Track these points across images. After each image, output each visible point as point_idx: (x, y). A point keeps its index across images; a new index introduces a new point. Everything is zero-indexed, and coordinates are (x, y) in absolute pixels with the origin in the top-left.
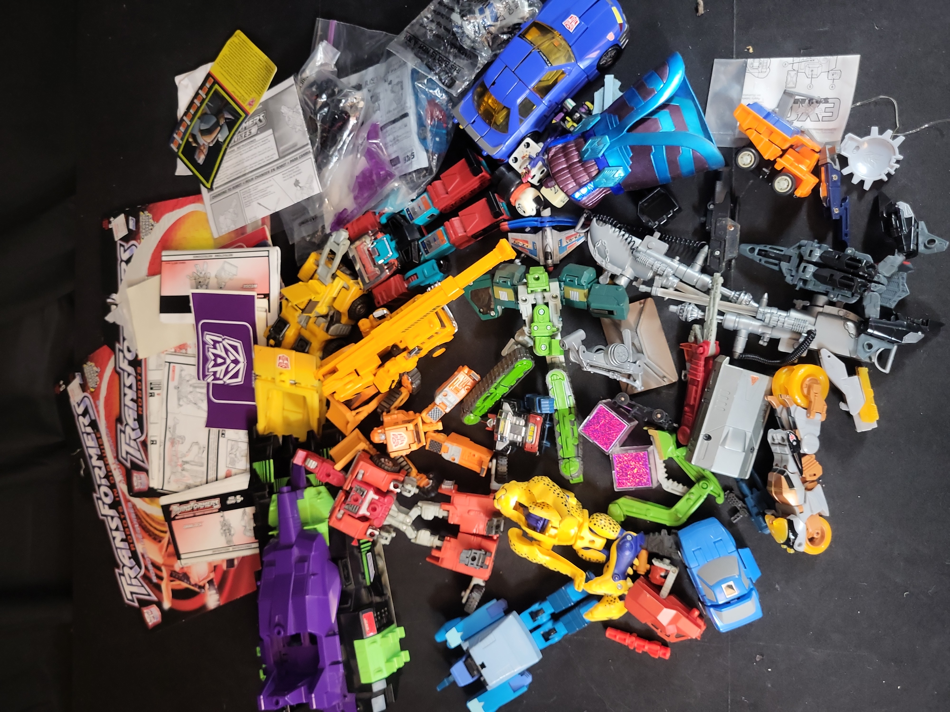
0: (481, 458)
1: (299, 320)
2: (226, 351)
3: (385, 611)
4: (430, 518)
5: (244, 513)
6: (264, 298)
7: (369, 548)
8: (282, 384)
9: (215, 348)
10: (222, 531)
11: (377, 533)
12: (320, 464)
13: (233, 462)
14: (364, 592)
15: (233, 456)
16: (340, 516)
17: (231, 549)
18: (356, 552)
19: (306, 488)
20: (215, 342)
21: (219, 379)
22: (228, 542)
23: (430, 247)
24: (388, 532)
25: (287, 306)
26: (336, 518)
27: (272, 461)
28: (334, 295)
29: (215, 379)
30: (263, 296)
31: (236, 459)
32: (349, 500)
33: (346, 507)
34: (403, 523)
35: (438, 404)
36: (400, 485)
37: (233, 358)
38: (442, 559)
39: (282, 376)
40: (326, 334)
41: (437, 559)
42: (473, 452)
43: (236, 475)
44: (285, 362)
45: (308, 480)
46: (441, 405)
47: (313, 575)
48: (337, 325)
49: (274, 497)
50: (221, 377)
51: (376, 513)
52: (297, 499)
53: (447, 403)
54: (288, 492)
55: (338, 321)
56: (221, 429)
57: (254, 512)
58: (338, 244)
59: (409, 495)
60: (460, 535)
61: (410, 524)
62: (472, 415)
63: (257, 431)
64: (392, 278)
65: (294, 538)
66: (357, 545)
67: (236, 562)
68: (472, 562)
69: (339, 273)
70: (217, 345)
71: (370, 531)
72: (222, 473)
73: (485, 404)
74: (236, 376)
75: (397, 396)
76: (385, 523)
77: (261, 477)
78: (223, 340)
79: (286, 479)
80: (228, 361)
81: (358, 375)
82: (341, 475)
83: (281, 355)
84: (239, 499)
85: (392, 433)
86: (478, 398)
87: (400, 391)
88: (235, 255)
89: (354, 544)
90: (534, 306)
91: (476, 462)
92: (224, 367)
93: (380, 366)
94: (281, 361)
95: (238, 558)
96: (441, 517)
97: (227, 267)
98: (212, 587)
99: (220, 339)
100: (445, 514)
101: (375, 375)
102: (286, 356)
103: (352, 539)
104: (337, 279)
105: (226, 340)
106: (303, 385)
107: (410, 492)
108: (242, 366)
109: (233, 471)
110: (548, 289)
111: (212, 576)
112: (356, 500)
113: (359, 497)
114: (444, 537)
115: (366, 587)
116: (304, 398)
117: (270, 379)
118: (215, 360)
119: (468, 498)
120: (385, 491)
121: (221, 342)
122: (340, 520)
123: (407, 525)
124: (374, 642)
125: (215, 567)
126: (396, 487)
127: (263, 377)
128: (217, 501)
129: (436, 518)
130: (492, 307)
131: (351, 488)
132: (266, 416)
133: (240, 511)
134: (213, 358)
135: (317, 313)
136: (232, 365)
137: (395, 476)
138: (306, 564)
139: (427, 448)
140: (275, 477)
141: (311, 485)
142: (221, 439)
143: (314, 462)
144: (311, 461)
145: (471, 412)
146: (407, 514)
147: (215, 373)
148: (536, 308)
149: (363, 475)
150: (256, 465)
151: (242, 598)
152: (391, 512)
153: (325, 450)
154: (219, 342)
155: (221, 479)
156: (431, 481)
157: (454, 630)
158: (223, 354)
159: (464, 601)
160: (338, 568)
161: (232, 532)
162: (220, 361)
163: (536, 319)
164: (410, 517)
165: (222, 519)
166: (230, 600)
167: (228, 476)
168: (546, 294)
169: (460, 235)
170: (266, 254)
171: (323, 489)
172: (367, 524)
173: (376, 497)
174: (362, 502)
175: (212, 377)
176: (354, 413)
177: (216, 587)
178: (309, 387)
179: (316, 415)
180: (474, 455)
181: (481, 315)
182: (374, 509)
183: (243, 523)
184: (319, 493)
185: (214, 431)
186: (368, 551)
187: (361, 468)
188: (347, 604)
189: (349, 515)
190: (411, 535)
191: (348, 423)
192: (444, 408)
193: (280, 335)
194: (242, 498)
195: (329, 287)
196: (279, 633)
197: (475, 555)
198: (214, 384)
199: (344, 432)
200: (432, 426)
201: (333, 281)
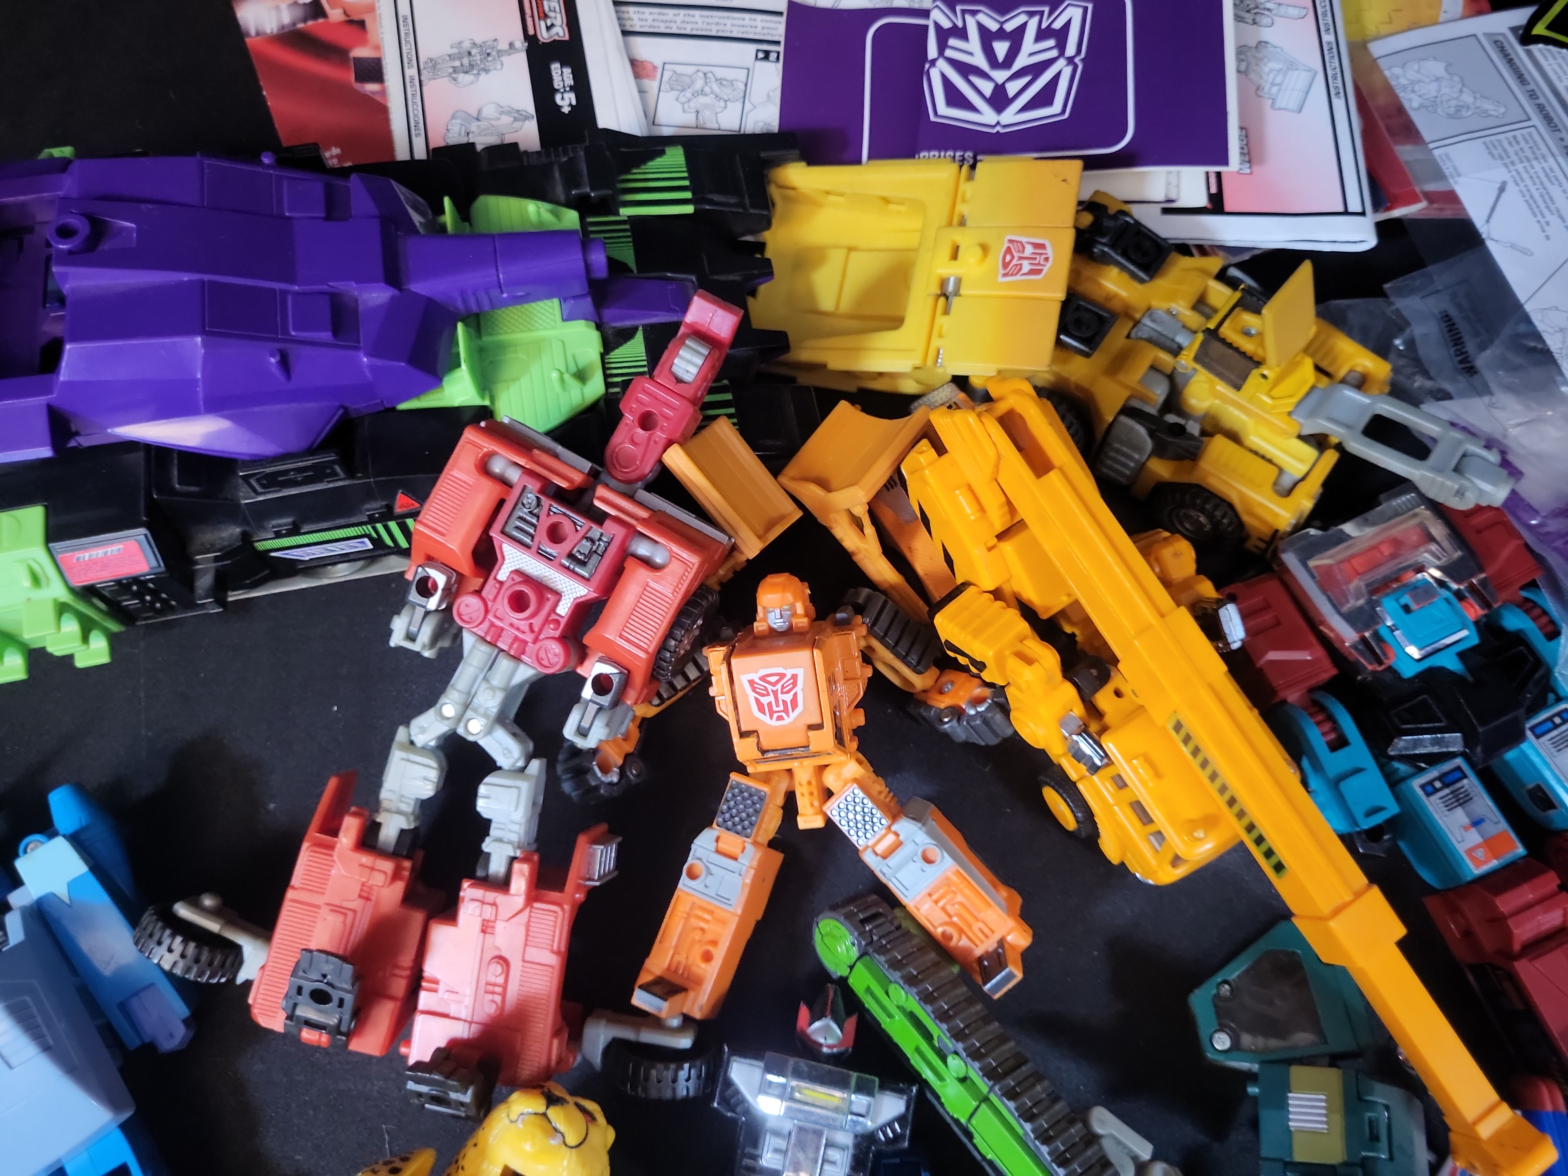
0: (698, 982)
1: (1162, 314)
2: (1036, 70)
3: (164, 602)
4: (483, 806)
5: (520, 116)
6: (1211, 197)
7: (389, 542)
8: (947, 252)
9: (1042, 35)
10: (467, 45)
11: (433, 603)
12: (689, 392)
13: (680, 84)
14: (231, 532)
15: (699, 84)
16: (497, 466)
17: (411, 72)
18: (375, 506)
19: (599, 327)
20: (1061, 36)
21: (942, 46)
22: (434, 63)
23: (1451, 804)
24: (436, 638)
25: (1204, 272)
26: (491, 455)
27: (689, 209)
28: (1254, 439)
29: (943, 36)
30: (1214, 190)
31: (688, 94)
32: (557, 508)
33: (530, 498)
34: (467, 706)
35: (894, 828)
36: (605, 700)
37: (1012, 88)
38: (331, 847)
39: (979, 251)
40: (1118, 406)
41: (332, 829)
42: (720, 954)
43: (641, 91)
44: (1026, 266)
45: (627, 335)
46: (890, 839)
47: (285, 363)
48: (1149, 444)
49: (571, 218)
50: (949, 53)
51: (503, 606)
52: (564, 299)
53: (893, 861)
54: (588, 267)
55: (1160, 451)
56: (781, 49)
57: (522, 147)
58: (1457, 470)
59: (569, 731)
60: (418, 918)
61: (461, 731)
62: (855, 953)
63: (779, 162)
65: (420, 287)
66: (398, 510)
67: (371, 87)
68: (306, 992)
69: (1331, 458)
70: (1051, 43)
71: (440, 579)
72: (645, 48)
73: (898, 1016)
74: (955, 98)
75: (913, 659)
76: (468, 640)
77: (637, 173)
78: (1070, 60)
79: (627, 255)
80: (1000, 76)
81: (1001, 536)
82: (648, 468)
83: (1049, 251)
84: (566, 101)
85: (800, 672)
86: (926, 998)
87: (927, 668)
88: (1339, 104)
89: (402, 502)
91: (681, 958)
92: (980, 60)
93: (1028, 612)
94: (1029, 250)
95: (383, 93)
96: (487, 846)
97: (1298, 79)
98: (299, 13)
99: (1071, 50)
100: (497, 866)
101: (997, 594)
102: (1046, 269)
103: (422, 494)
104: (1309, 452)
105: (1067, 72)
106: (941, 320)
107: (583, 733)
108: (987, 116)
109: (652, 85)
111: (335, 15)
112: (555, 535)
113: (565, 547)
114: (408, 857)
115: (247, 539)
116: (895, 322)
117: (961, 208)
118: (1001, 34)
119: (554, 960)
120: (586, 640)
121: (1062, 53)
122: (483, 468)
123: (460, 718)
124: (36, 580)
125: (361, 24)
126: (601, 685)
127: (967, 188)
128: (560, 32)
129: (483, 826)
130: (1247, 1041)
131: (599, 518)
132: (828, 193)
133: (526, 101)
134: (1009, 27)
135: (1187, 378)
136: (987, 88)
137: (639, 678)
138: (326, 336)
139: (734, 777)
140: (632, 219)
141: (608, 346)
142: (752, 48)
143: (694, 370)
144: (700, 362)
145: (863, 955)
146: (500, 719)
147: (961, 33)
149: (647, 563)
150: (675, 158)
151: (263, 101)
152: (505, 662)
153: (728, 396)
154: (1061, 46)
155: (627, 47)
156: (614, 778)
157: (77, 866)
158: (1022, 61)
159: (183, 911)
160: (310, 451)
161: (461, 77)
162: (1001, 48)
164: (489, 732)
165: (503, 45)
166: (257, 67)
167: (638, 68)
170: (1354, 205)
171: (595, 388)
172: (465, 565)
173: (564, 609)
174: (548, 558)
175: (946, 24)
176: (861, 511)
177: (300, 26)
178: (935, 343)
179: (836, 362)
180: (707, 957)
181: (1210, 989)
182: (518, 602)
183: (489, 111)
184: (581, 376)
185: (777, 29)
186: (378, 542)
187: (673, 556)
188: (179, 484)
189: (501, 503)
190: (423, 730)
191: (825, 484)
192: (880, 849)
193: (1113, 246)
194: (566, 110)
195: (1281, 423)
196: (65, 232)
197: (336, 1001)
198: (926, 27)
199: (791, 470)
200: (811, 794)
201: (1300, 437)
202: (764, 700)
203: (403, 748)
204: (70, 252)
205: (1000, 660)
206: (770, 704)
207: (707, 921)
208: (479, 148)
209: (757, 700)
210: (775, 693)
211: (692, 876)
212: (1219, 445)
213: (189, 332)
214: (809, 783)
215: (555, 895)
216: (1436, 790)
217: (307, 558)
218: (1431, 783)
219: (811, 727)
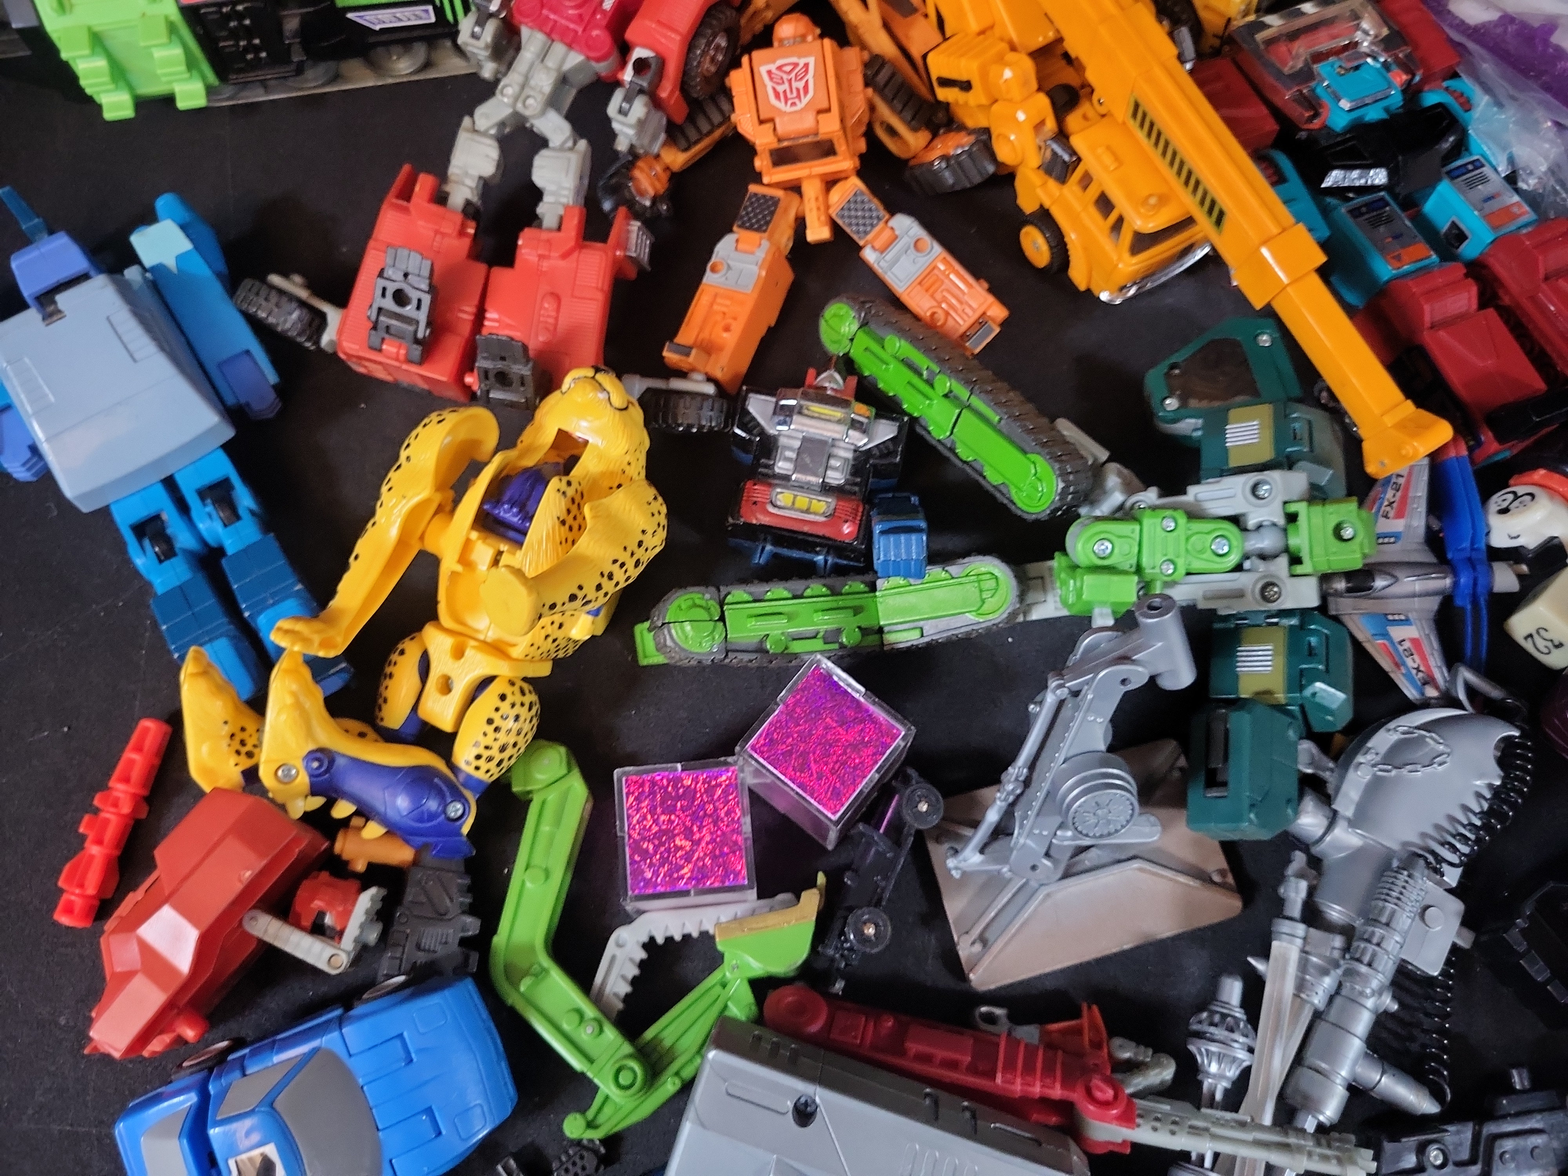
0: (720, 349)
4: (538, 177)
11: (494, 6)
23: (1375, 223)
24: (497, 50)
34: (524, 85)
35: (891, 223)
36: (644, 82)
38: (407, 207)
41: (406, 194)
42: (738, 327)
46: (887, 234)
53: (890, 255)
59: (612, 110)
61: (519, 106)
62: (855, 326)
64: (1264, 110)
68: (389, 293)
73: (893, 364)
75: (908, 115)
76: (525, 32)
85: (811, 60)
87: (919, 127)
90: (1236, 520)
91: (705, 335)
96: (541, 209)
100: (549, 222)
107: (622, 117)
110: (1299, 569)
114: (473, 220)
119: (599, 295)
120: (628, 33)
123: (517, 99)
126: (641, 66)
129: (537, 194)
130: (1193, 403)
139: (753, 188)
145: (864, 325)
146: (553, 102)
148: (1230, 529)
152: (559, 48)
156: (648, 203)
157: (186, 245)
159: (275, 279)
163: (1197, 526)
164: (543, 113)
168: (1283, 561)
169: (1427, 308)
173: (608, 5)
180: (727, 329)
181: (1163, 367)
190: (486, 116)
192: (878, 244)
197: (415, 303)
200: (818, 209)
202: (780, 89)
203: (467, 130)
205: (984, 73)
206: (785, 92)
207: (727, 306)
209: (774, 89)
210: (790, 81)
211: (713, 270)
214: (817, 199)
215: (600, 245)
216: (1362, 214)
218: (1359, 208)
219: (819, 112)
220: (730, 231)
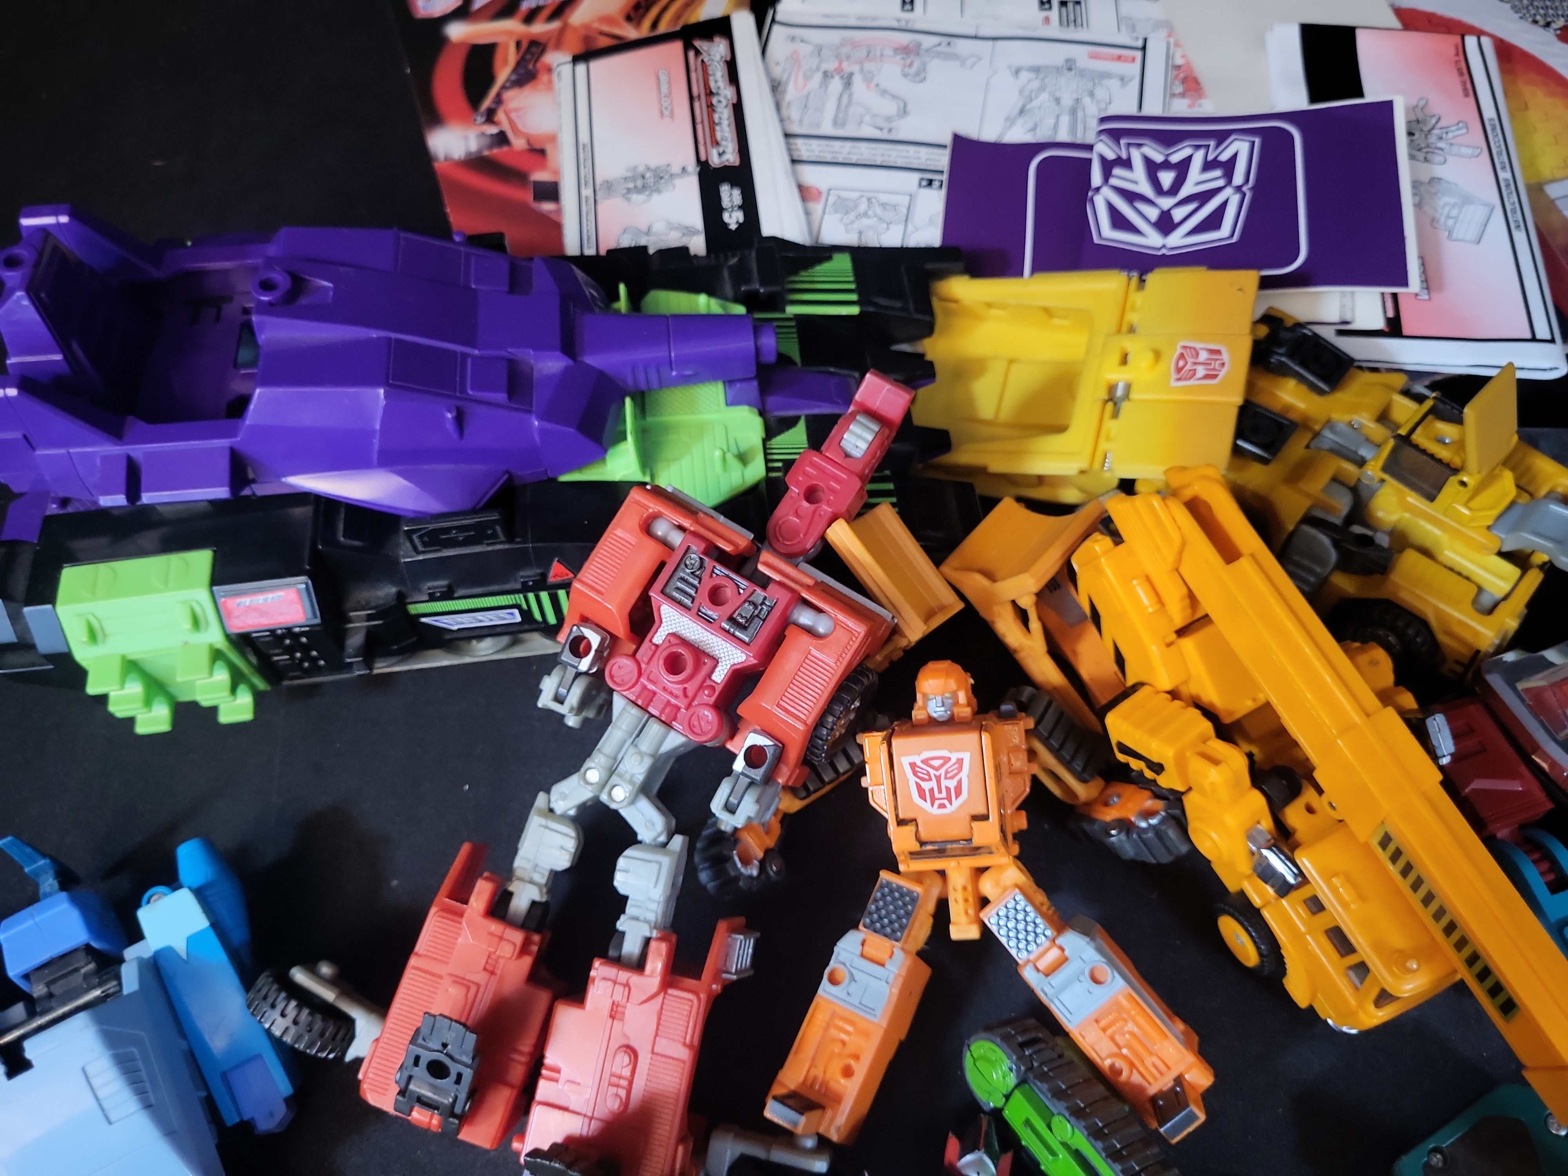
0: (837, 1099)
1: (1341, 427)
2: (1203, 197)
3: (313, 661)
4: (622, 881)
5: (690, 231)
6: (1389, 321)
7: (537, 616)
8: (1116, 358)
9: (1208, 166)
10: (641, 169)
11: (584, 664)
12: (858, 468)
13: (844, 207)
14: (386, 592)
15: (863, 207)
16: (661, 529)
17: (587, 192)
18: (529, 573)
19: (761, 414)
20: (1229, 167)
21: (1107, 174)
22: (609, 186)
24: (584, 702)
25: (1389, 387)
26: (655, 516)
27: (855, 310)
28: (1448, 555)
29: (1108, 167)
30: (1391, 314)
31: (852, 216)
32: (720, 570)
33: (694, 558)
34: (612, 771)
35: (1059, 941)
36: (758, 774)
37: (1178, 214)
38: (461, 915)
39: (1150, 356)
40: (1299, 515)
41: (462, 894)
42: (861, 1069)
43: (807, 213)
44: (1201, 371)
45: (789, 423)
46: (1054, 954)
47: (460, 420)
48: (1333, 556)
49: (740, 310)
50: (1113, 181)
51: (658, 668)
52: (729, 383)
53: (1057, 979)
54: (758, 350)
55: (1345, 564)
56: (945, 177)
57: (692, 252)
59: (716, 805)
60: (543, 997)
61: (604, 798)
62: (1012, 1080)
63: (943, 275)
65: (592, 360)
66: (551, 580)
67: (547, 207)
68: (423, 1063)
69: (1534, 578)
70: (1218, 173)
71: (594, 639)
72: (811, 176)
73: (1062, 1154)
74: (1119, 221)
75: (1078, 766)
76: (618, 703)
77: (804, 275)
78: (1239, 189)
79: (793, 350)
80: (1166, 203)
81: (1181, 632)
82: (810, 543)
83: (1225, 357)
84: (733, 218)
85: (966, 757)
86: (1095, 1134)
87: (1092, 777)
88: (1520, 237)
89: (557, 571)
91: (818, 1072)
92: (1145, 188)
94: (1203, 356)
95: (559, 211)
96: (622, 924)
97: (1473, 215)
98: (486, 141)
99: (1238, 178)
100: (631, 947)
101: (1174, 694)
102: (1222, 374)
103: (576, 564)
104: (1511, 571)
105: (1235, 200)
106: (1110, 425)
107: (731, 809)
108: (1152, 240)
109: (817, 208)
111: (519, 143)
112: (715, 597)
113: (727, 610)
114: (537, 930)
115: (401, 600)
116: (1061, 429)
117: (1132, 317)
118: (1166, 165)
119: (684, 1054)
120: (741, 711)
121: (1229, 181)
122: (647, 528)
123: (603, 785)
124: (195, 622)
125: (542, 152)
126: (754, 756)
127: (1138, 298)
128: (731, 157)
129: (620, 903)
131: (764, 582)
132: (989, 305)
133: (695, 218)
134: (1175, 158)
135: (1373, 493)
136: (1153, 214)
137: (793, 754)
138: (501, 397)
139: (885, 876)
140: (799, 318)
141: (771, 430)
142: (916, 177)
143: (864, 446)
144: (870, 437)
145: (1022, 1082)
146: (644, 789)
147: (1127, 164)
149: (810, 631)
150: (843, 264)
151: (444, 216)
152: (655, 728)
153: (890, 486)
154: (1229, 174)
155: (795, 174)
156: (754, 871)
157: (199, 921)
158: (1187, 190)
159: (299, 976)
160: (474, 511)
161: (635, 197)
162: (1167, 178)
164: (633, 801)
165: (676, 169)
166: (443, 186)
167: (805, 193)
170: (1542, 331)
171: (756, 471)
172: (620, 628)
173: (719, 676)
174: (708, 621)
175: (1111, 155)
176: (1027, 602)
177: (486, 153)
178: (1103, 446)
179: (997, 465)
180: (848, 1072)
182: (674, 665)
183: (659, 227)
184: (743, 458)
185: (942, 160)
186: (527, 614)
187: (837, 623)
188: (344, 536)
189: (662, 565)
190: (564, 797)
191: (990, 576)
192: (1042, 964)
193: (1291, 355)
194: (733, 227)
195: (1481, 538)
196: (266, 286)
197: (453, 1077)
198: (1090, 161)
199: (953, 560)
200: (966, 900)
201: (1502, 554)
202: (926, 786)
203: (541, 813)
204: (270, 304)
205: (1181, 761)
206: (931, 791)
207: (848, 1033)
208: (651, 251)
209: (918, 786)
210: (938, 779)
211: (833, 981)
212: (1410, 559)
213: (373, 383)
214: (965, 888)
215: (690, 982)
217: (455, 628)
219: (976, 818)
220: (856, 927)
